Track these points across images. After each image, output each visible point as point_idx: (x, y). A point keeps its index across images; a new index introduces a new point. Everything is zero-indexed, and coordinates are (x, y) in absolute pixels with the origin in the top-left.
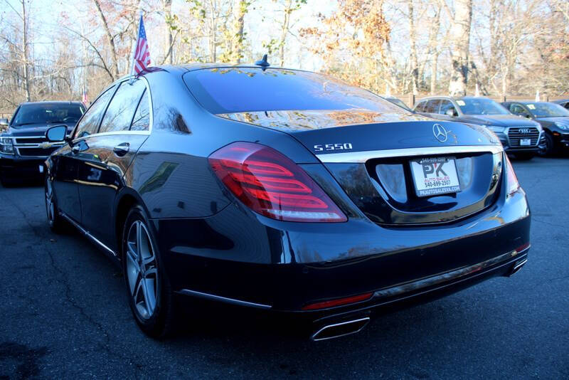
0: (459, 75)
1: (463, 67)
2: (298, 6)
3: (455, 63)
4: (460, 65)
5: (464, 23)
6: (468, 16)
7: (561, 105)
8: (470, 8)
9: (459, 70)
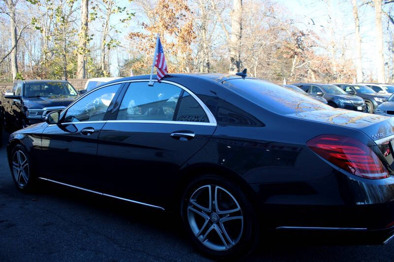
0: (235, 67)
1: (237, 62)
2: (130, 17)
3: (232, 59)
4: (235, 61)
5: (237, 34)
6: (239, 30)
7: (298, 86)
8: (241, 24)
9: (234, 64)
